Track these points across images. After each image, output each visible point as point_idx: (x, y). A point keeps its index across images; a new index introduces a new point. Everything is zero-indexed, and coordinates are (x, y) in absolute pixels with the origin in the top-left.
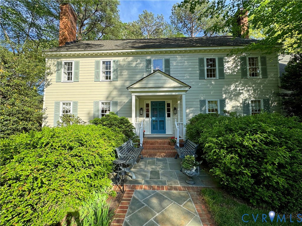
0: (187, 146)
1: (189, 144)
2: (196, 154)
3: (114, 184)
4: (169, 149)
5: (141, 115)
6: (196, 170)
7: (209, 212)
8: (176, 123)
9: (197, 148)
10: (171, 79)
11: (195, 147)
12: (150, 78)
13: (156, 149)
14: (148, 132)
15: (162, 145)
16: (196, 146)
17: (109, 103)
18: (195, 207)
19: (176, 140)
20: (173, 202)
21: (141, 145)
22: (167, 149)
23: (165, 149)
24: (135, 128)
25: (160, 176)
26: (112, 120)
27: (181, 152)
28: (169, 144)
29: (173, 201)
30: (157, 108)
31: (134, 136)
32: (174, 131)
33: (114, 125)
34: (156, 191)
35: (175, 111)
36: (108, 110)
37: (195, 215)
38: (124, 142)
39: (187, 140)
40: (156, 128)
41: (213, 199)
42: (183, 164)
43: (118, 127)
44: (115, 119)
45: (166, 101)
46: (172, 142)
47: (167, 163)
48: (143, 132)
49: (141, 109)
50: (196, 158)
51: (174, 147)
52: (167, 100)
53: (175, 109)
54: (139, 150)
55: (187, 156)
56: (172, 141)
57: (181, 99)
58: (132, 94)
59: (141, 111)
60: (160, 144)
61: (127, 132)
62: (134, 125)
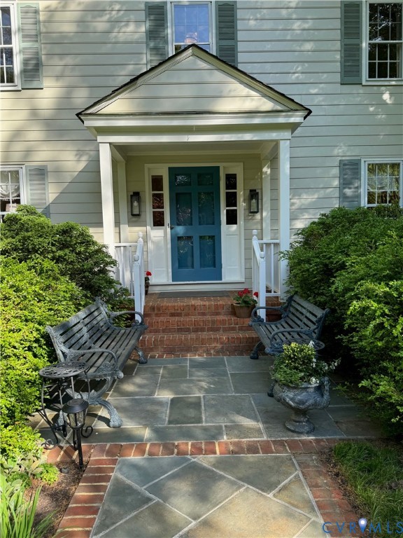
0: (291, 315)
1: (299, 308)
2: (318, 338)
3: (50, 443)
4: (233, 329)
5: (135, 217)
6: (319, 389)
7: (355, 507)
8: (256, 243)
9: (325, 320)
10: (241, 82)
11: (316, 316)
12: (163, 75)
13: (188, 330)
14: (162, 277)
15: (209, 318)
16: (320, 313)
17: (15, 175)
18: (311, 497)
19: (255, 298)
20: (244, 486)
21: (138, 318)
22: (225, 330)
23: (217, 330)
24: (114, 263)
25: (203, 412)
26: (30, 234)
27: (271, 336)
28: (233, 311)
29: (242, 483)
30: (190, 194)
31: (113, 291)
32: (249, 271)
33: (36, 252)
34: (189, 457)
35: (254, 201)
36: (13, 202)
37: (310, 519)
38: (77, 308)
39: (291, 299)
40: (189, 263)
41: (369, 471)
42: (275, 371)
43: (53, 259)
44: (41, 230)
45: (221, 165)
46: (244, 305)
47: (225, 374)
48: (144, 275)
49: (136, 196)
50: (318, 352)
51: (248, 321)
52: (225, 164)
53: (254, 195)
54: (132, 333)
55: (290, 345)
56: (244, 302)
57: (274, 160)
58: (100, 139)
59: (135, 204)
60: (204, 314)
61: (87, 274)
62: (111, 251)
